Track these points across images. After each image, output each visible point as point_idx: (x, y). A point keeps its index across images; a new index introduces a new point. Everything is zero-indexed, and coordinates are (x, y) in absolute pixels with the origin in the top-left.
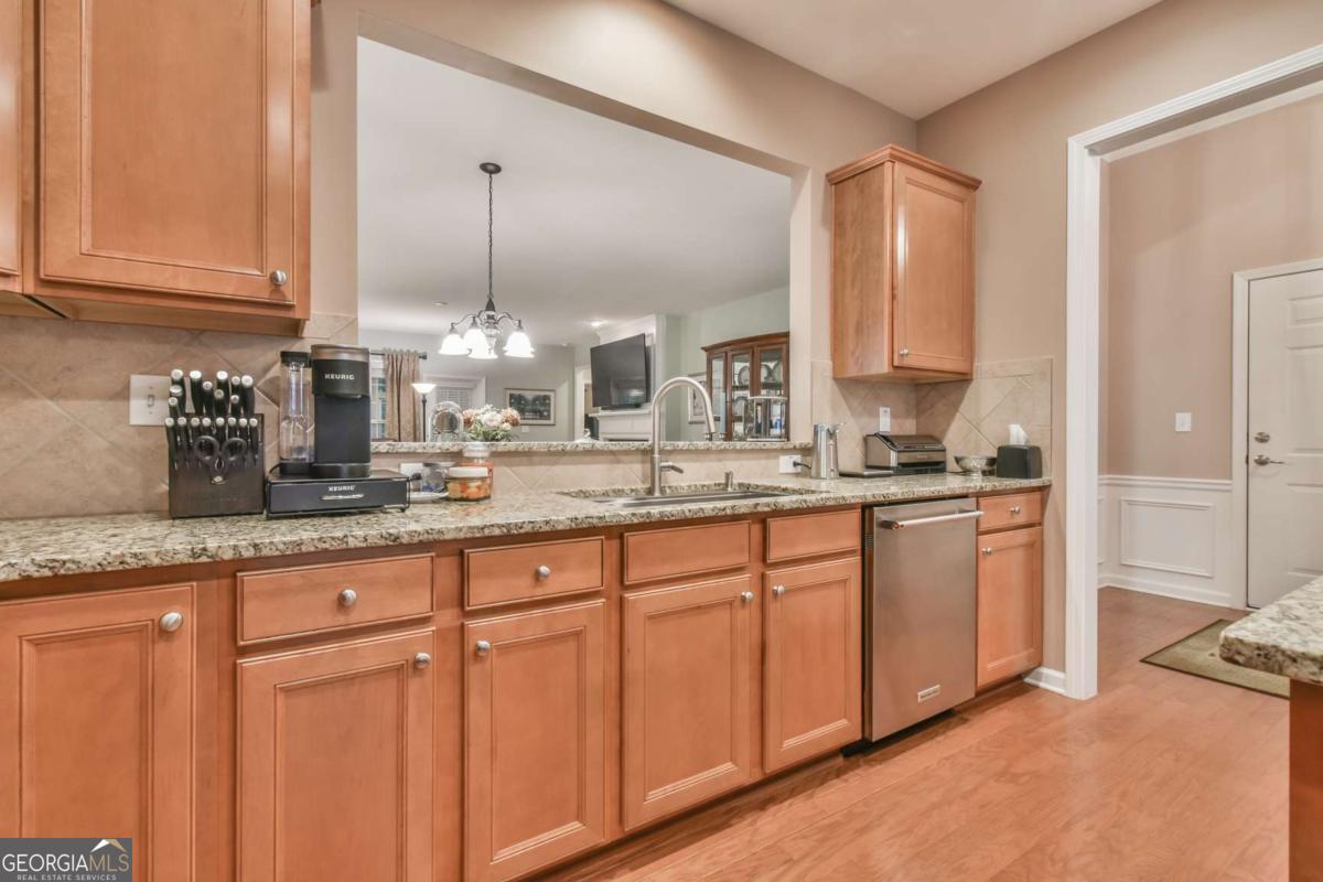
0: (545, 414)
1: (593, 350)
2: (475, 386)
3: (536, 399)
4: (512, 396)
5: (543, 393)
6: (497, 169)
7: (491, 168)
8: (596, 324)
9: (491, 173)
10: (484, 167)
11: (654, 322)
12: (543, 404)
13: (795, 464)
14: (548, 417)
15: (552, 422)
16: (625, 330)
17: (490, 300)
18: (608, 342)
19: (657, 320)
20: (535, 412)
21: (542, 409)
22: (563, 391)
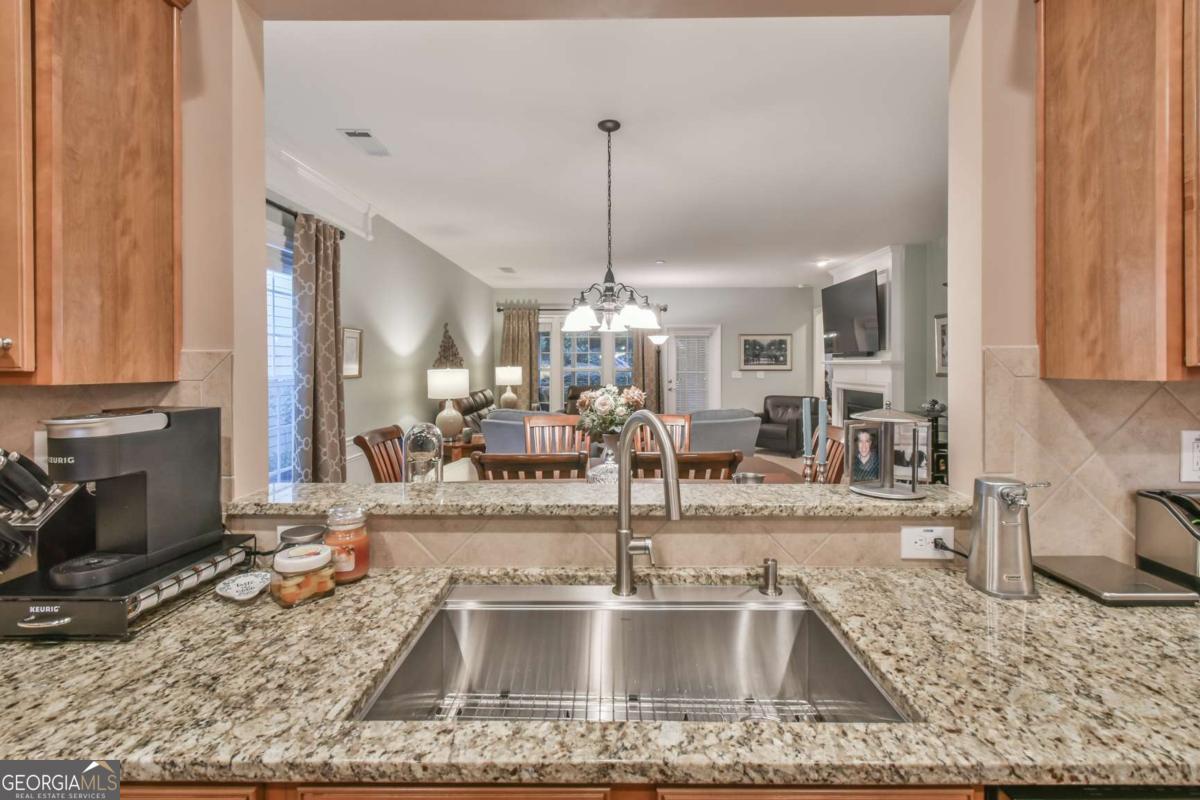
0: (782, 358)
1: (825, 292)
2: (711, 334)
3: (772, 343)
4: (746, 342)
5: (778, 338)
6: (616, 125)
7: (610, 125)
8: (822, 264)
9: (609, 130)
10: (602, 125)
11: (890, 254)
12: (780, 349)
13: (939, 544)
14: (784, 363)
15: (788, 367)
16: (855, 267)
17: (609, 269)
18: (839, 282)
19: (893, 251)
20: (770, 357)
21: (778, 353)
22: (801, 335)
